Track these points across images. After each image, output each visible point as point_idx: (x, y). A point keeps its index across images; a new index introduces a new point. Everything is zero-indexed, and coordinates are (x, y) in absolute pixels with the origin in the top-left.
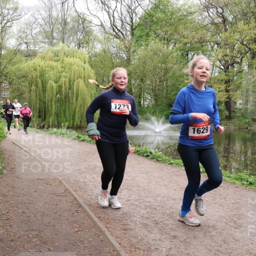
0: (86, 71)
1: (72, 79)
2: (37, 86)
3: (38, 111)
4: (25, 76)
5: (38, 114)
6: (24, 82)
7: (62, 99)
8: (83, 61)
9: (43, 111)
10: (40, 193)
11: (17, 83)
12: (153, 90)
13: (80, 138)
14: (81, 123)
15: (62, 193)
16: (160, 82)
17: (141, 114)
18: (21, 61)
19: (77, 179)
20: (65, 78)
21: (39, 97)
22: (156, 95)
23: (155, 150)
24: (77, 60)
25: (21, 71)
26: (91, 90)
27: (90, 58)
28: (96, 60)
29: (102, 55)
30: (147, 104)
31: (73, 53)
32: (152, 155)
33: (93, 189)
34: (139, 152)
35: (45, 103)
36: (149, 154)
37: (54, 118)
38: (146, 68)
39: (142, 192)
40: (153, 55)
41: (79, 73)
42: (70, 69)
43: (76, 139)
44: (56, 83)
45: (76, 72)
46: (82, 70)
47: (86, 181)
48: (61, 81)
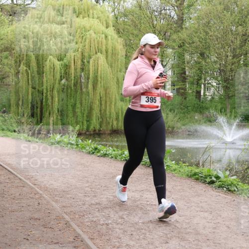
0: (110, 42)
1: (86, 54)
2: (28, 65)
3: (30, 106)
4: (9, 49)
5: (29, 110)
6: (7, 58)
7: (71, 88)
8: (105, 22)
9: (39, 105)
10: (34, 242)
12: (221, 71)
13: (99, 151)
14: (101, 127)
15: (70, 242)
16: (234, 57)
17: (201, 112)
19: (95, 219)
20: (74, 52)
21: (32, 85)
22: (226, 80)
23: (224, 172)
24: (95, 23)
25: (2, 39)
26: (117, 71)
27: (117, 18)
28: (127, 22)
29: (136, 14)
30: (210, 94)
31: (88, 11)
32: (219, 181)
33: (121, 236)
34: (197, 176)
35: (42, 94)
36: (215, 179)
37: (57, 118)
38: (211, 34)
39: (204, 244)
40: (223, 12)
41: (98, 44)
42: (83, 37)
43: (93, 153)
44: (60, 61)
45: (92, 42)
46: (102, 38)
47: (110, 222)
48: (69, 57)
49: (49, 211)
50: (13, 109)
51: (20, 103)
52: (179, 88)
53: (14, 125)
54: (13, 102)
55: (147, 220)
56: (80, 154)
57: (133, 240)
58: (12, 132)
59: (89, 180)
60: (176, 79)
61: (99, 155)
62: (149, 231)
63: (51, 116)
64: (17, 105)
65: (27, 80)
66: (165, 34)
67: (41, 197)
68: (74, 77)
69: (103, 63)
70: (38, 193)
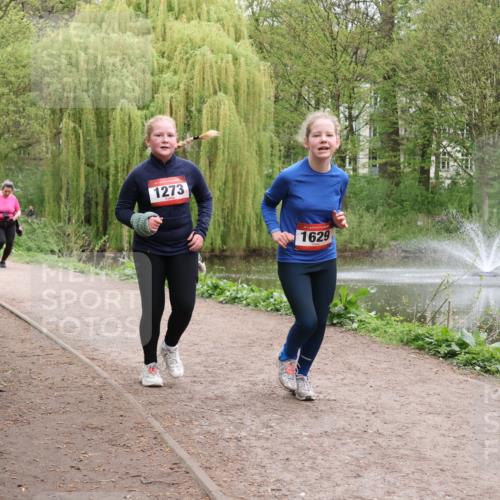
0: (243, 67)
1: (195, 96)
2: (78, 116)
3: (82, 201)
5: (82, 210)
6: (33, 104)
8: (232, 30)
9: (101, 200)
10: (92, 475)
11: (12, 108)
12: (472, 127)
13: (222, 292)
14: (224, 242)
15: (162, 474)
16: (498, 98)
17: (429, 212)
18: (21, 34)
19: (212, 430)
20: (171, 89)
21: (87, 159)
22: (482, 146)
23: (476, 334)
24: (212, 30)
25: (24, 67)
26: (259, 130)
27: (257, 20)
28: (277, 27)
29: (297, 11)
30: (449, 176)
31: (198, 7)
32: (466, 353)
33: (266, 462)
34: (420, 342)
35: (107, 177)
36: (457, 349)
38: (450, 50)
39: (434, 480)
40: (476, 5)
41: (219, 73)
42: (188, 59)
43: (210, 295)
44: (142, 110)
45: (207, 69)
46: (227, 62)
47: (243, 434)
48: (160, 101)
49: (122, 413)
50: (49, 207)
51: (63, 195)
52: (386, 164)
53: (50, 240)
54: (48, 193)
55: (318, 430)
57: (289, 471)
58: (46, 253)
59: (202, 349)
60: (379, 144)
61: (221, 299)
62: (323, 453)
64: (58, 199)
65: (76, 150)
66: (356, 53)
67: (105, 384)
69: (228, 113)
70: (99, 376)
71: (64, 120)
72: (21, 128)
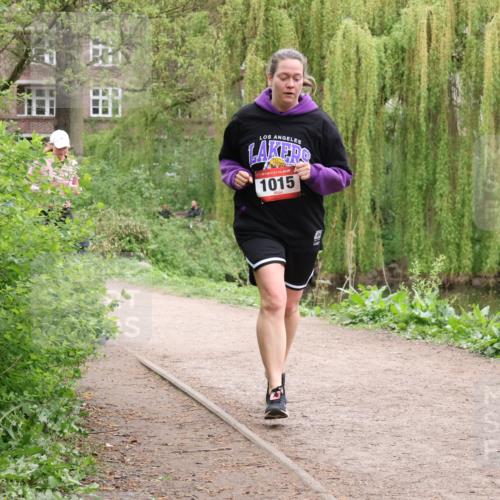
1: (472, 8)
6: (200, 31)
7: (416, 126)
11: (164, 39)
37: (369, 233)
44: (379, 35)
48: (411, 20)
50: (222, 202)
53: (225, 256)
56: (449, 354)
58: (218, 280)
63: (350, 222)
68: (429, 90)
70: (307, 488)
71: (249, 57)
72: (180, 72)
